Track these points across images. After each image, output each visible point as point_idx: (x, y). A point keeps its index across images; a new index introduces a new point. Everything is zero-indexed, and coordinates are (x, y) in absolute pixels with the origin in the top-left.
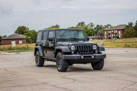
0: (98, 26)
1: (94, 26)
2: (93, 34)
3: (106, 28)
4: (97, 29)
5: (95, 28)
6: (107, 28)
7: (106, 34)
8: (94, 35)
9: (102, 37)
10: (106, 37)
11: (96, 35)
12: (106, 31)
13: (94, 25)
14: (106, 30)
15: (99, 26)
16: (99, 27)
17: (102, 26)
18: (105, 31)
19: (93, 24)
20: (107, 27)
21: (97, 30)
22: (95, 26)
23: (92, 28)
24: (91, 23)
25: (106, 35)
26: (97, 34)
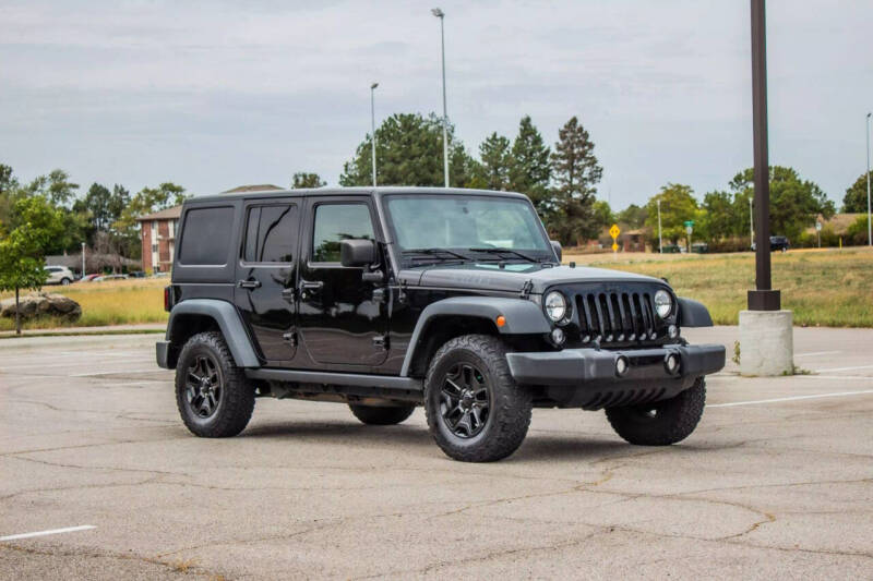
0: (97, 190)
1: (72, 190)
2: (67, 241)
3: (150, 203)
4: (90, 212)
5: (79, 208)
6: (155, 208)
7: (154, 242)
8: (75, 249)
9: (129, 262)
10: (155, 259)
11: (91, 246)
12: (157, 226)
13: (75, 186)
14: (153, 216)
15: (106, 192)
16: (105, 202)
17: (122, 191)
18: (150, 222)
19: (68, 181)
20: (161, 199)
21: (90, 221)
22: (81, 194)
23: (60, 204)
24: (54, 176)
25: (155, 248)
26: (99, 242)
